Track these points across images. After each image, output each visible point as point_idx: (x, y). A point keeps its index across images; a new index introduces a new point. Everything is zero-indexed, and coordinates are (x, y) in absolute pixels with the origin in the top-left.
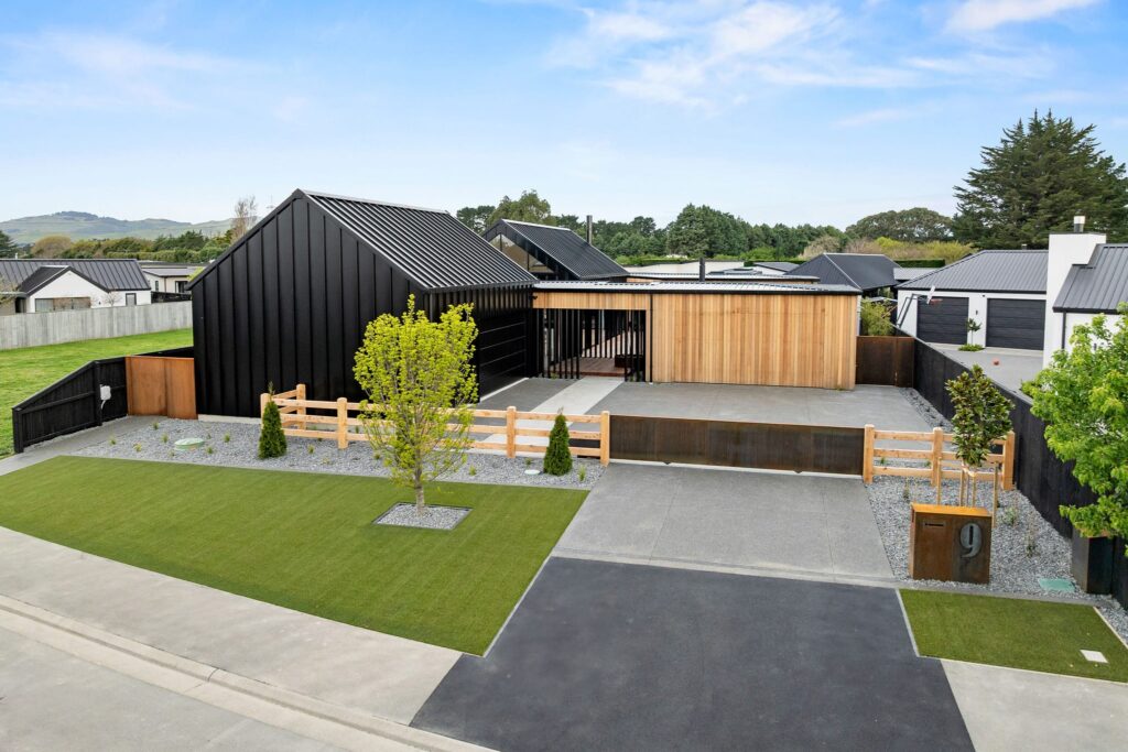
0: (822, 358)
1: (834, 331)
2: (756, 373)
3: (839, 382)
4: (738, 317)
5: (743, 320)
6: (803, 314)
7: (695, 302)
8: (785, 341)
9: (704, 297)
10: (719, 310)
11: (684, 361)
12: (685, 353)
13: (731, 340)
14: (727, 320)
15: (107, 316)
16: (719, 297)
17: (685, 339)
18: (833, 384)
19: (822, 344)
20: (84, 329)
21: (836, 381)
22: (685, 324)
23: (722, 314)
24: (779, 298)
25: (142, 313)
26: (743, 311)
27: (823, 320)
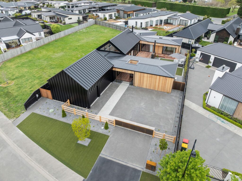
0: (165, 87)
1: (168, 84)
2: (153, 88)
3: (168, 92)
4: (151, 78)
5: (151, 79)
6: (163, 80)
7: (143, 75)
8: (159, 83)
9: (145, 74)
10: (147, 76)
11: (140, 84)
12: (140, 82)
13: (149, 82)
14: (148, 78)
15: (35, 43)
16: (147, 74)
17: (140, 80)
18: (167, 92)
19: (166, 85)
20: (32, 47)
21: (167, 91)
22: (141, 78)
23: (148, 77)
24: (159, 76)
25: (42, 41)
26: (152, 77)
27: (166, 81)
